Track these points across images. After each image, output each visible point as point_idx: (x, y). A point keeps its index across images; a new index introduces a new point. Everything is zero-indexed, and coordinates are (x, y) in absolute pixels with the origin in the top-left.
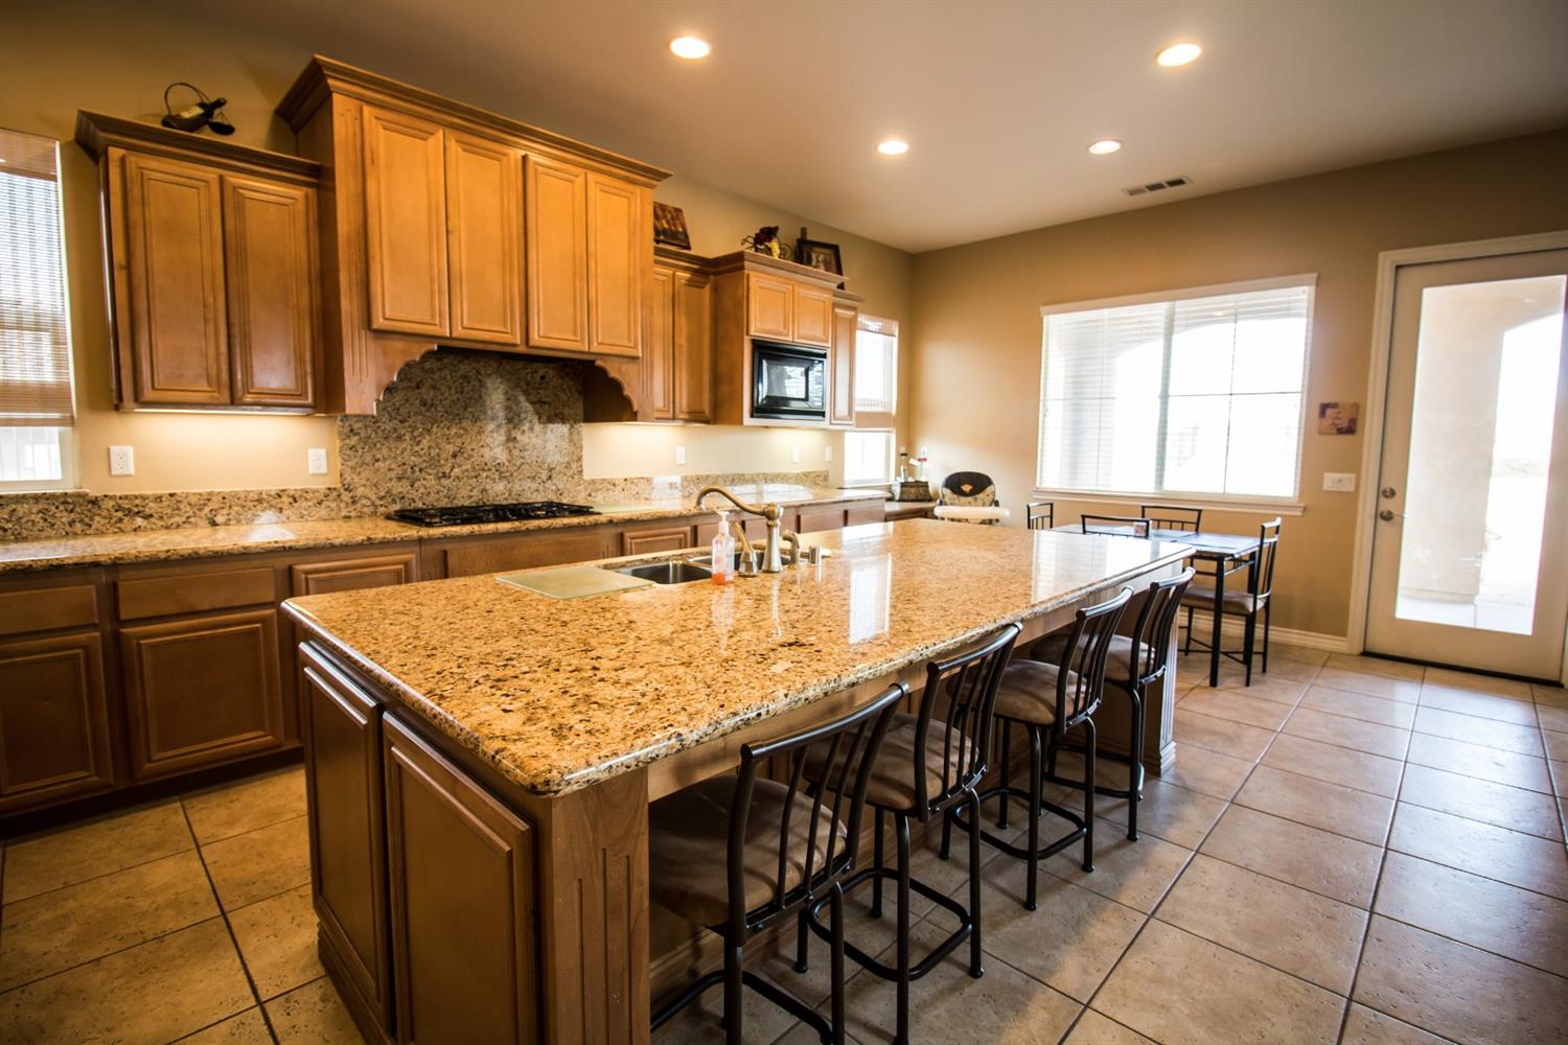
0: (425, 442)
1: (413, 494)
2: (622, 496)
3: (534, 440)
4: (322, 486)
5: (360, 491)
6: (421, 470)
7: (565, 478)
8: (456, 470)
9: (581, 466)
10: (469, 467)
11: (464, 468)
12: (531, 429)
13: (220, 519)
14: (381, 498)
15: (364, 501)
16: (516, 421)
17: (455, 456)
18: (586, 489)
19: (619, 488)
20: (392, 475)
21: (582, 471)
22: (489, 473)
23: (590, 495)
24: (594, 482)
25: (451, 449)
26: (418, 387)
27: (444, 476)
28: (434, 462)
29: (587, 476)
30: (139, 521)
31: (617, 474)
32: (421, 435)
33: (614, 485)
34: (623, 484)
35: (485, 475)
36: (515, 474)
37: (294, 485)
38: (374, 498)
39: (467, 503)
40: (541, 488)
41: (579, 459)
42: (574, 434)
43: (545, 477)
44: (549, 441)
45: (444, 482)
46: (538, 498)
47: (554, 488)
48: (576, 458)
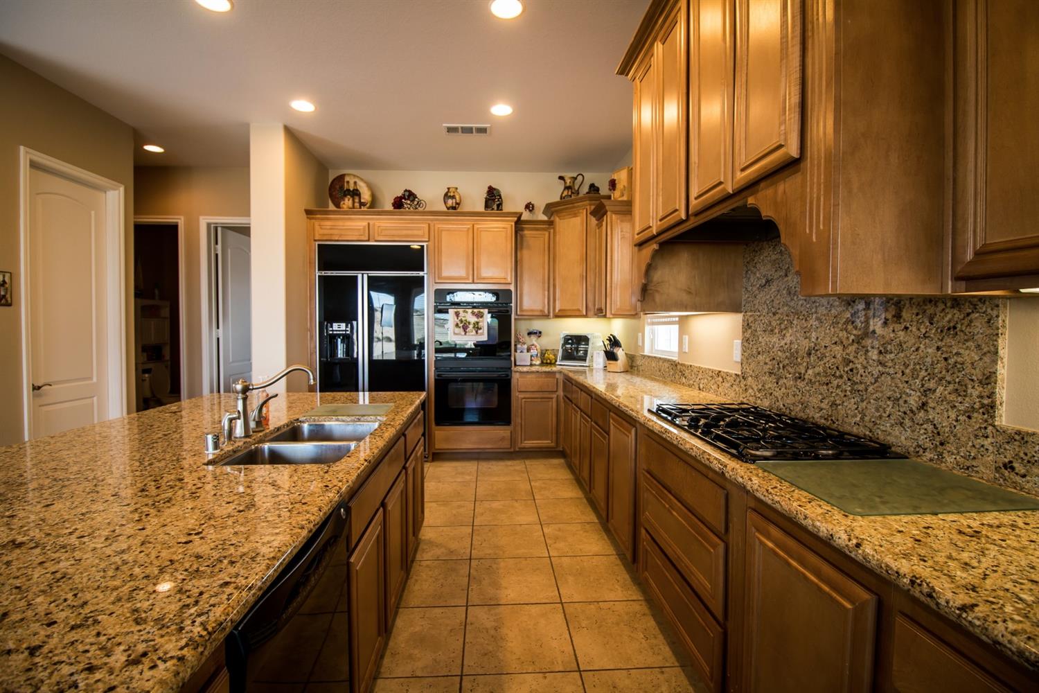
0: (788, 336)
1: (778, 393)
5: (750, 381)
6: (784, 367)
7: (953, 415)
8: (810, 372)
9: (991, 395)
10: (821, 369)
11: (817, 370)
14: (760, 391)
15: (750, 391)
17: (809, 354)
18: (999, 449)
20: (766, 368)
21: (992, 406)
22: (840, 381)
24: (1020, 437)
25: (806, 345)
26: (786, 275)
27: (800, 377)
28: (793, 357)
29: (1004, 418)
30: (684, 380)
32: (786, 328)
35: (835, 383)
36: (870, 389)
37: (724, 369)
38: (755, 388)
40: (907, 422)
41: (989, 379)
42: (979, 326)
43: (914, 401)
44: (925, 337)
45: (801, 384)
46: (900, 438)
47: (930, 427)
48: (977, 374)
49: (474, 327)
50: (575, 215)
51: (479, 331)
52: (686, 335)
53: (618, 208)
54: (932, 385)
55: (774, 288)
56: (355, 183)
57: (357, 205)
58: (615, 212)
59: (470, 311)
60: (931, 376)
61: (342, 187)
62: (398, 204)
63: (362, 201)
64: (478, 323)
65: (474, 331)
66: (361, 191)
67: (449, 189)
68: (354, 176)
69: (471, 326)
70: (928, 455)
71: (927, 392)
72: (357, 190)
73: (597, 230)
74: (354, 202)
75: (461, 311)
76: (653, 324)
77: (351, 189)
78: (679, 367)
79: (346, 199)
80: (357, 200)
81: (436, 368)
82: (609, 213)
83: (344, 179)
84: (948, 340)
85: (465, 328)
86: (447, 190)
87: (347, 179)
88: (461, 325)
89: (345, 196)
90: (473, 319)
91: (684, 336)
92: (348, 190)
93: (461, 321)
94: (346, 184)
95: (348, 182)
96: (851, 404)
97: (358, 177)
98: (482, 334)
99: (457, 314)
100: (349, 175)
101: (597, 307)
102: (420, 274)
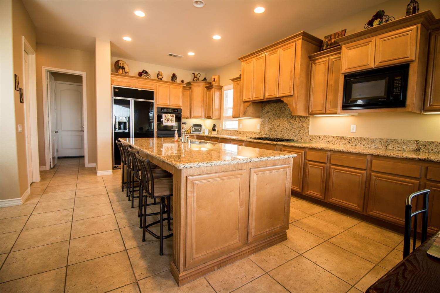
0: (273, 123)
1: (270, 134)
2: (322, 141)
3: (296, 122)
4: (258, 131)
5: (262, 133)
6: (272, 129)
7: (303, 134)
9: (308, 130)
10: (280, 129)
11: (279, 129)
12: (295, 119)
13: (247, 136)
14: (265, 135)
15: (263, 135)
16: (291, 117)
17: (278, 126)
18: (309, 138)
19: (321, 139)
20: (267, 130)
21: (309, 132)
22: (284, 131)
23: (310, 140)
24: (312, 136)
25: (277, 125)
26: (273, 111)
28: (274, 127)
29: (310, 134)
30: (241, 135)
31: (322, 134)
32: (272, 121)
33: (319, 137)
34: (323, 138)
36: (290, 131)
37: (255, 131)
39: (279, 138)
40: (296, 136)
41: (308, 128)
42: (307, 121)
43: (297, 133)
44: (299, 122)
45: (275, 132)
46: (295, 139)
47: (300, 136)
48: (307, 128)
49: (171, 120)
50: (200, 87)
51: (173, 122)
53: (216, 87)
54: (300, 130)
55: (270, 113)
56: (123, 64)
57: (124, 73)
58: (216, 89)
59: (169, 115)
60: (300, 128)
61: (118, 65)
62: (140, 74)
63: (126, 71)
64: (172, 119)
65: (171, 122)
66: (125, 67)
67: (159, 72)
68: (123, 61)
69: (170, 120)
70: (299, 141)
71: (299, 131)
72: (124, 67)
73: (207, 93)
74: (123, 71)
75: (167, 114)
76: (225, 121)
77: (122, 66)
78: (238, 132)
79: (120, 70)
80: (124, 71)
81: (157, 134)
82: (214, 88)
83: (119, 62)
84: (303, 123)
85: (168, 121)
86: (158, 73)
87: (120, 62)
88: (167, 119)
89: (120, 68)
90: (170, 118)
91: (240, 124)
92: (121, 66)
93: (167, 118)
94: (120, 64)
95: (120, 63)
96: (286, 135)
97: (124, 62)
98: (173, 123)
99: (165, 116)
100: (121, 60)
101: (207, 115)
102: (152, 101)
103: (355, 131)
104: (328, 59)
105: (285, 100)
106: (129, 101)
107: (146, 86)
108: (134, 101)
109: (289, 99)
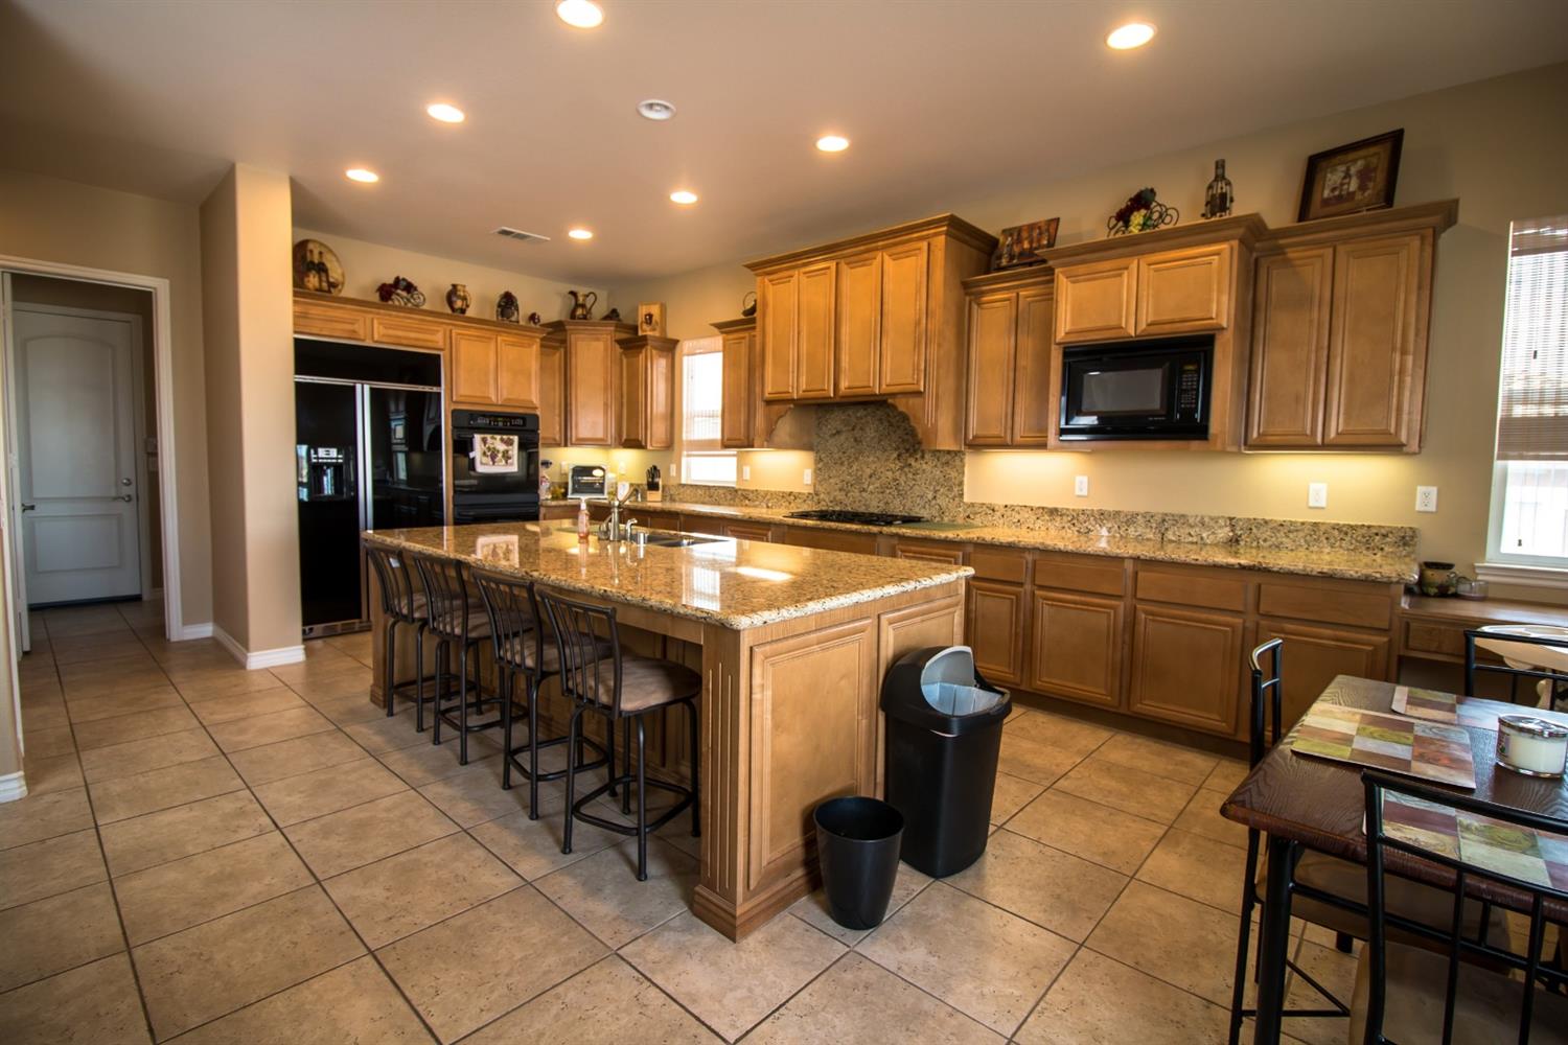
0: (855, 468)
1: (847, 501)
2: (1001, 521)
3: (924, 466)
4: (806, 491)
5: (822, 496)
6: (852, 485)
7: (947, 500)
8: (871, 487)
9: (962, 490)
10: (878, 485)
11: (876, 485)
12: (923, 457)
14: (831, 502)
15: (823, 503)
16: (911, 451)
17: (870, 477)
18: (965, 511)
19: (998, 514)
20: (837, 487)
21: (962, 494)
22: (891, 491)
23: (968, 517)
24: (973, 505)
25: (869, 471)
26: (853, 430)
27: (864, 490)
28: (859, 479)
29: (966, 499)
30: (747, 502)
31: (999, 501)
32: (853, 462)
33: (993, 510)
34: (1003, 510)
35: (888, 491)
36: (908, 492)
37: (796, 490)
38: (827, 500)
39: (876, 511)
40: (927, 506)
41: (961, 484)
42: (958, 462)
43: (930, 496)
44: (936, 466)
45: (864, 494)
46: (924, 513)
47: (937, 507)
48: (957, 482)
49: (503, 456)
50: (598, 340)
51: (509, 461)
52: (746, 464)
53: (655, 344)
54: (937, 488)
55: (843, 437)
56: (321, 253)
57: (325, 285)
58: (656, 348)
59: (498, 437)
60: (938, 484)
61: (304, 257)
62: (386, 292)
63: (331, 280)
64: (507, 451)
65: (504, 462)
66: (328, 265)
67: (454, 286)
68: (321, 244)
69: (500, 455)
70: (937, 519)
71: (936, 492)
72: (323, 264)
73: (625, 361)
74: (320, 281)
75: (488, 436)
76: (688, 456)
77: (316, 261)
78: (740, 492)
79: (312, 276)
80: (324, 279)
81: (455, 505)
82: (649, 347)
83: (306, 246)
84: (946, 468)
85: (493, 457)
86: (450, 288)
87: (311, 246)
88: (489, 454)
89: (309, 270)
90: (502, 447)
91: (744, 468)
92: (312, 263)
93: (489, 449)
94: (308, 254)
95: (311, 251)
96: (897, 502)
97: (325, 246)
98: (512, 464)
99: (484, 441)
100: (314, 241)
101: (624, 437)
102: (435, 389)
103: (1085, 493)
104: (1014, 295)
105: (902, 405)
106: (354, 388)
107: (413, 335)
108: (372, 390)
109: (912, 401)
